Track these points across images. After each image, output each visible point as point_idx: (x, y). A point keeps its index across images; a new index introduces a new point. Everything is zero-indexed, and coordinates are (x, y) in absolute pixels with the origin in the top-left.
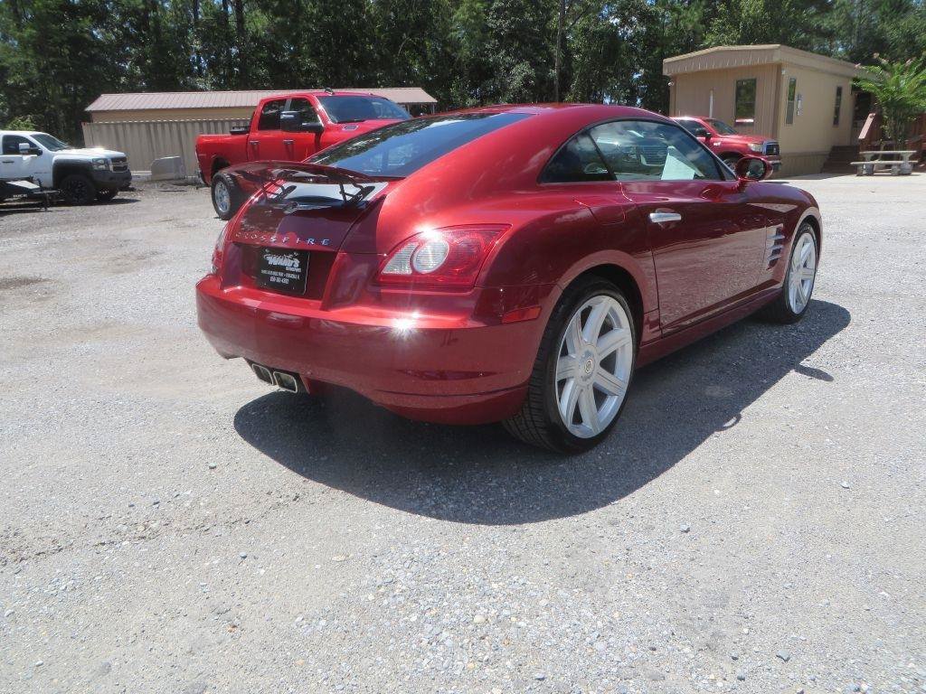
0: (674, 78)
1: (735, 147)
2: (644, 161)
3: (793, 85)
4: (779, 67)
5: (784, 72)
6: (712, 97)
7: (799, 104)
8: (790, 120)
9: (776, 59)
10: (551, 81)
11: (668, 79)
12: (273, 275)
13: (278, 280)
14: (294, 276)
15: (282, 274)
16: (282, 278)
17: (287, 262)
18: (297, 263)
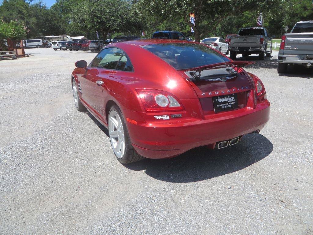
12: (223, 106)
13: (226, 107)
14: (232, 103)
15: (227, 104)
16: (227, 105)
17: (228, 99)
18: (233, 98)
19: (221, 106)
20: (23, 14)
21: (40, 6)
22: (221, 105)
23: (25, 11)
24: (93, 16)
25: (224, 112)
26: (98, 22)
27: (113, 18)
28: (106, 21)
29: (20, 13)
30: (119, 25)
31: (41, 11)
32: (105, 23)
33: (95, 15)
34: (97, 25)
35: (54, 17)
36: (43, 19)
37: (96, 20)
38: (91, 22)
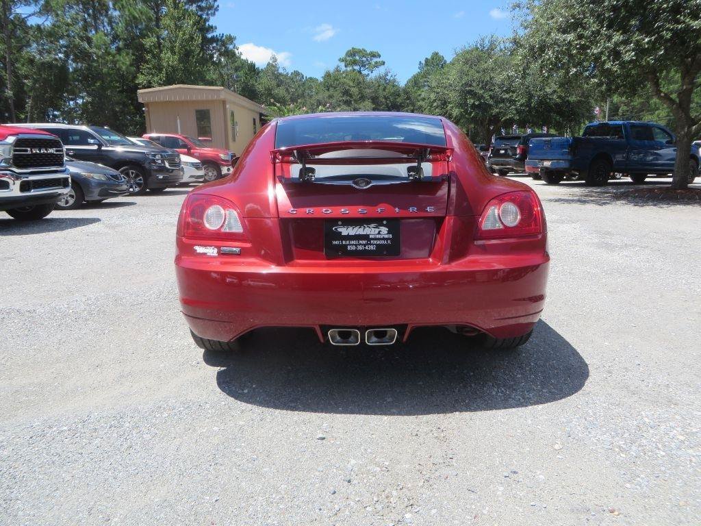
0: (147, 105)
1: (211, 157)
2: (167, 165)
3: (232, 114)
4: (224, 102)
5: (227, 106)
6: (178, 121)
7: (237, 128)
8: (234, 140)
9: (222, 97)
10: (7, 99)
11: (142, 105)
12: (350, 245)
13: (360, 248)
14: (382, 242)
15: (364, 242)
16: (365, 245)
17: (371, 231)
18: (384, 230)
19: (346, 246)
20: (351, 96)
21: (385, 80)
22: (344, 242)
23: (354, 90)
24: (467, 92)
25: (350, 260)
26: (473, 106)
27: (507, 96)
28: (491, 102)
29: (346, 93)
30: (519, 112)
31: (384, 90)
32: (490, 106)
33: (470, 92)
34: (471, 113)
35: (408, 98)
36: (387, 104)
37: (470, 101)
38: (460, 105)
